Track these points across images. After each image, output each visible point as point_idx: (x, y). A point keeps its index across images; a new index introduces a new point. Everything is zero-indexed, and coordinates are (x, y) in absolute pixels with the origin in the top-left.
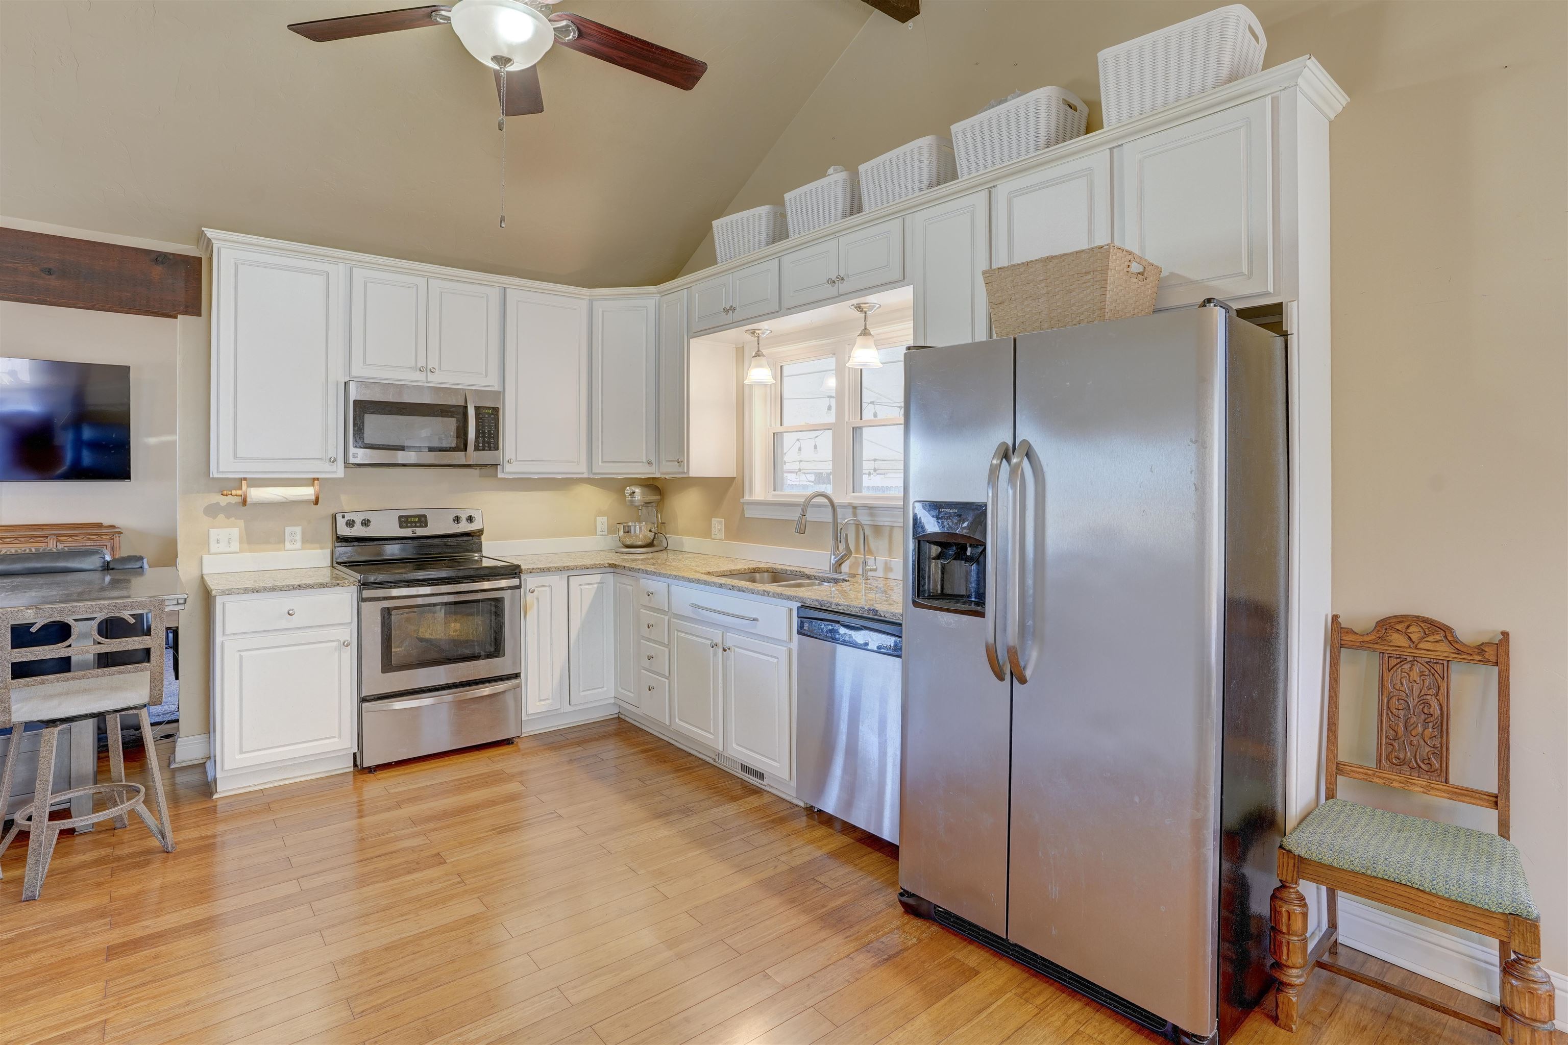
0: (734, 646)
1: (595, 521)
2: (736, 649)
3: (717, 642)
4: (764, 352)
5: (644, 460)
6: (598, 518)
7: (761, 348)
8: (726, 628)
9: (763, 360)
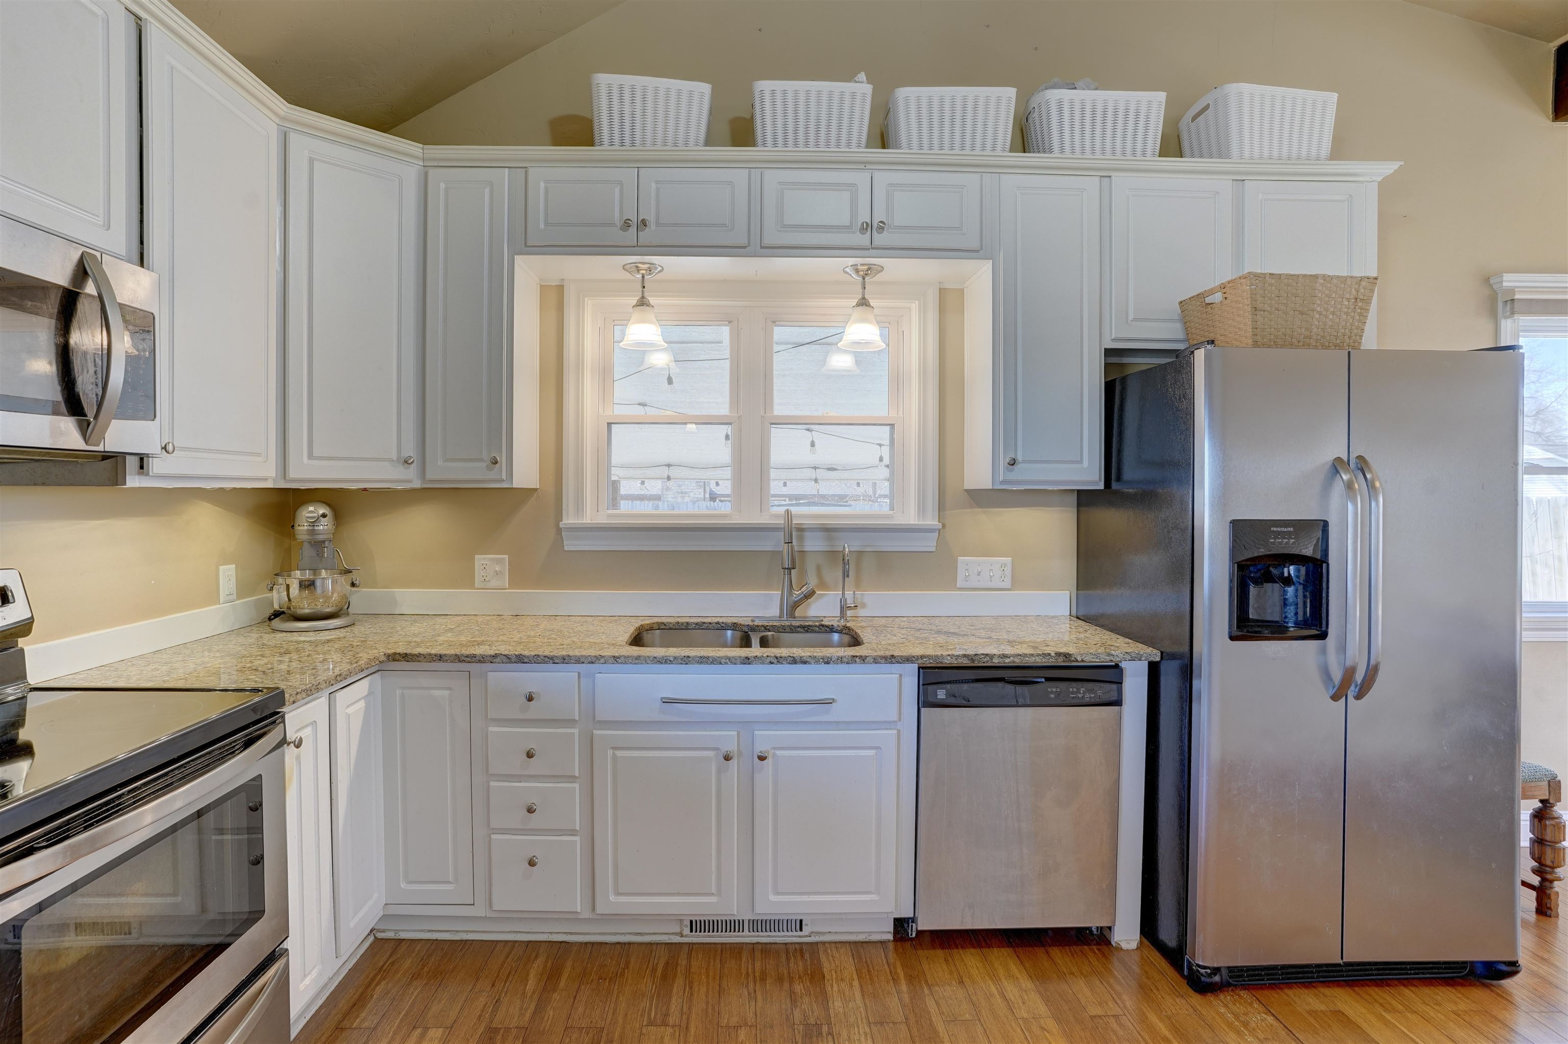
0: (774, 748)
1: (217, 575)
2: (778, 753)
3: (729, 749)
4: (652, 300)
5: (394, 456)
6: (222, 568)
7: (646, 294)
8: (747, 725)
9: (649, 314)
